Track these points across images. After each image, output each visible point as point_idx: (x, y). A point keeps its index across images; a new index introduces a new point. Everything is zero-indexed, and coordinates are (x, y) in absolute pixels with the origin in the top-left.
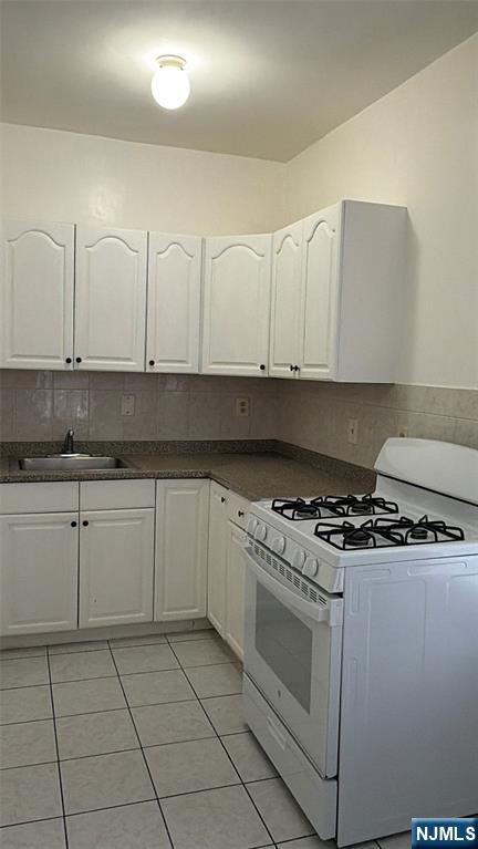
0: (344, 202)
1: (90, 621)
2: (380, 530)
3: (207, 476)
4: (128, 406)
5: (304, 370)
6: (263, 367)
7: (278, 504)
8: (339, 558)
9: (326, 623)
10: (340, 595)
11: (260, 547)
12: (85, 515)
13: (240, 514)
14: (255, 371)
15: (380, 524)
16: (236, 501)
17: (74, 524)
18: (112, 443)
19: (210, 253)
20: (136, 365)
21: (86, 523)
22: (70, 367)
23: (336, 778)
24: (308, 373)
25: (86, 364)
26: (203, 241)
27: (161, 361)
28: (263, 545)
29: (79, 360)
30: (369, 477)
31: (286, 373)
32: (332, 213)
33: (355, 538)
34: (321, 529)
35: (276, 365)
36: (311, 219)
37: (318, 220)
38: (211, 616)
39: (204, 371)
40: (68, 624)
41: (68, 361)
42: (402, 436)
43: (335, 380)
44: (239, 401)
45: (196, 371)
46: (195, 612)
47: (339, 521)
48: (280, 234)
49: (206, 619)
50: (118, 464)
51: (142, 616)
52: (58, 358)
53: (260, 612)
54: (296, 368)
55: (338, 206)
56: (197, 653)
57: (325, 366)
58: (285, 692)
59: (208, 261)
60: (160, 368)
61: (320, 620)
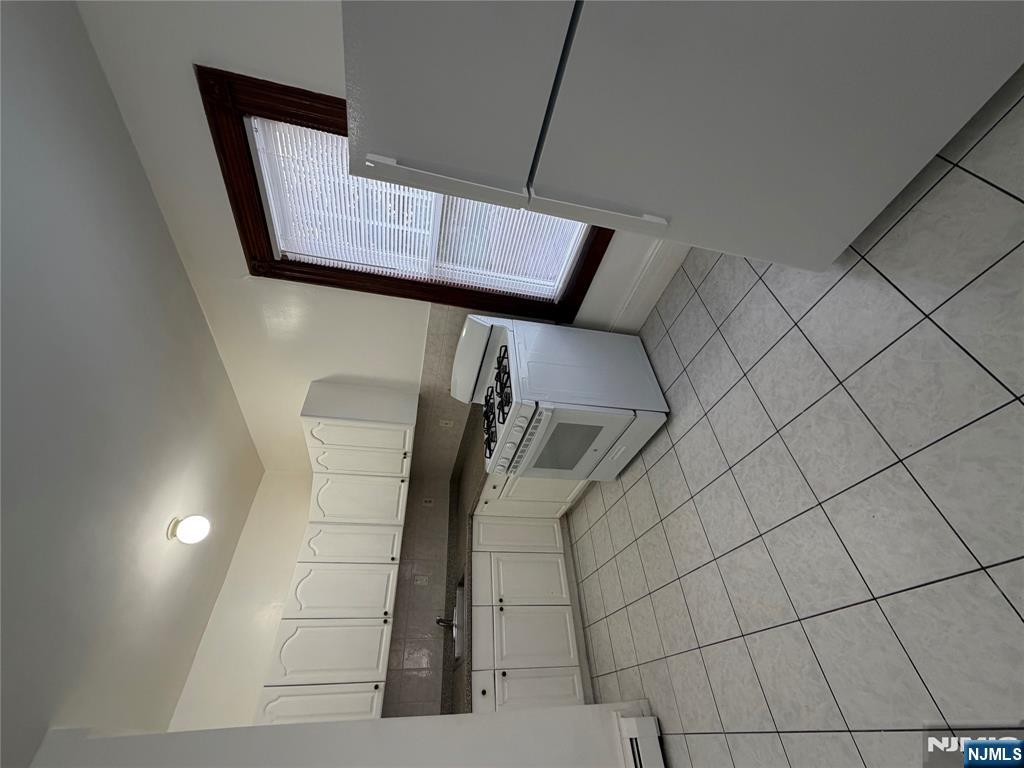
1: (565, 597)
2: (502, 389)
3: (472, 516)
4: (422, 581)
5: (407, 450)
6: (403, 481)
7: (488, 455)
8: (517, 402)
9: (553, 411)
10: (537, 403)
11: (512, 464)
12: (495, 601)
13: (494, 487)
14: (405, 487)
15: (499, 390)
16: (488, 492)
17: (501, 609)
18: (447, 592)
19: (320, 518)
20: (394, 571)
21: (501, 600)
22: (390, 620)
23: (634, 411)
24: (409, 447)
25: (390, 608)
26: (311, 522)
27: (392, 553)
28: (513, 459)
29: (386, 613)
30: (475, 407)
31: (407, 462)
32: (307, 424)
33: (506, 401)
34: (501, 420)
35: (402, 471)
36: (310, 441)
37: (311, 437)
38: (558, 515)
39: (402, 523)
40: (568, 613)
41: (385, 622)
42: (450, 390)
43: (414, 426)
44: (424, 504)
45: (401, 529)
46: (557, 526)
47: (497, 411)
48: (316, 467)
49: (560, 519)
50: (461, 584)
51: (561, 560)
52: (382, 631)
53: (552, 466)
54: (405, 454)
55: (304, 420)
57: (405, 433)
58: (593, 446)
59: (326, 519)
60: (397, 554)
61: (550, 414)
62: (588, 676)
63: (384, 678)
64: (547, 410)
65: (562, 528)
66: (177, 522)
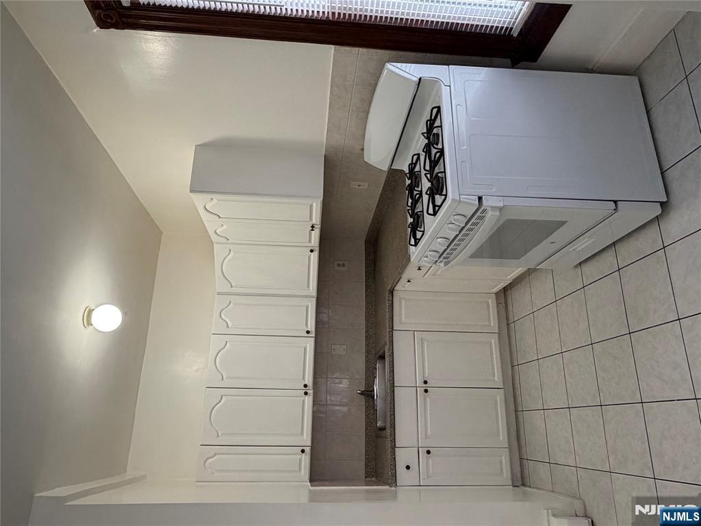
0: (191, 191)
1: (497, 379)
2: (433, 167)
3: (392, 292)
4: (339, 350)
5: (314, 222)
6: (312, 251)
7: (413, 242)
8: (453, 200)
9: (501, 209)
10: (480, 198)
11: (444, 256)
12: (419, 383)
13: (419, 269)
14: (315, 257)
15: (428, 167)
16: (410, 272)
17: (426, 391)
18: (367, 362)
19: (227, 289)
20: (310, 344)
21: (425, 382)
22: (311, 392)
23: (615, 202)
24: (316, 219)
25: (309, 380)
26: (219, 294)
27: (307, 326)
28: (442, 254)
29: (305, 386)
30: (393, 174)
31: (316, 234)
32: (199, 200)
33: (438, 186)
34: (431, 211)
35: (310, 241)
36: (205, 216)
37: (204, 211)
38: (496, 290)
39: (314, 293)
40: (499, 396)
41: (306, 393)
42: (363, 149)
43: (322, 199)
44: (338, 268)
45: (315, 300)
46: (492, 302)
47: (425, 198)
48: (214, 238)
49: (496, 294)
50: (382, 357)
51: (494, 341)
52: (304, 401)
53: (492, 256)
54: (313, 227)
55: (195, 197)
56: (522, 302)
57: (311, 207)
58: (550, 239)
59: (233, 290)
60: (311, 326)
61: (498, 213)
62: (518, 456)
63: (309, 443)
64: (494, 208)
65: (498, 303)
66: (91, 311)
